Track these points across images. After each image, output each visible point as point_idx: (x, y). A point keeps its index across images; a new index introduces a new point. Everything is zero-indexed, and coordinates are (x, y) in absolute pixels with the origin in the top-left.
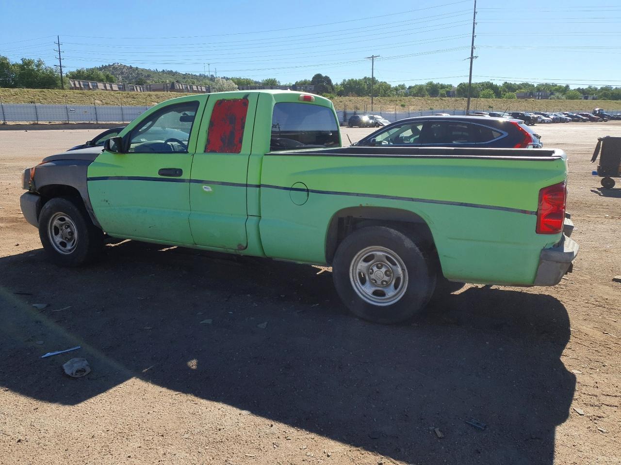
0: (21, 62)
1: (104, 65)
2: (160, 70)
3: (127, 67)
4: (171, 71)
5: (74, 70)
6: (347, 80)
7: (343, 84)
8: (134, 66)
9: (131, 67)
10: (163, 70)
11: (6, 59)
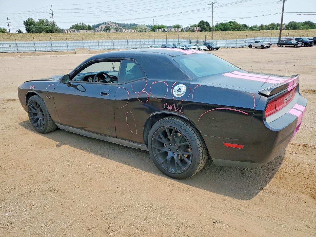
0: (38, 21)
1: (103, 23)
2: (129, 23)
3: (114, 23)
4: (135, 24)
5: (74, 24)
6: (219, 23)
7: (217, 26)
8: (117, 22)
9: (115, 23)
10: (131, 24)
11: (32, 19)
